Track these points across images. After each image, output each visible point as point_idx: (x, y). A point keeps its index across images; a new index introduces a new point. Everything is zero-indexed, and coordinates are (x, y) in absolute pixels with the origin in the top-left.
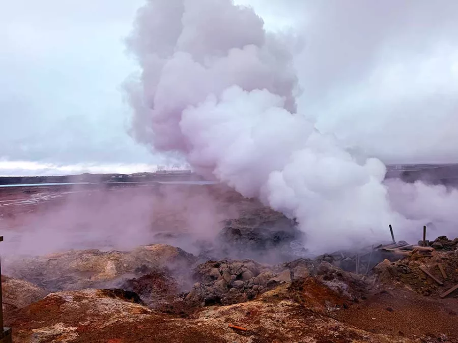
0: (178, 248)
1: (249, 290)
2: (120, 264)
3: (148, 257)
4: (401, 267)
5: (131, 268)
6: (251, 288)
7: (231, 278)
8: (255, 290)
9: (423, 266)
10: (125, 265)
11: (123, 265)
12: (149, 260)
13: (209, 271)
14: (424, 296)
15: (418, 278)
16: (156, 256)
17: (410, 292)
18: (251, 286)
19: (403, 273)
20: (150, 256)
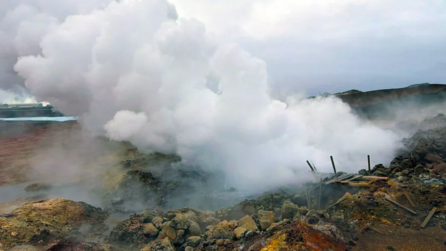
0: (82, 203)
1: (213, 247)
2: (5, 233)
3: (43, 218)
4: (372, 199)
5: (24, 237)
6: (214, 243)
7: (178, 234)
8: (220, 245)
9: (387, 197)
10: (13, 234)
11: (10, 233)
12: (47, 223)
13: (141, 228)
14: (406, 228)
15: (389, 209)
16: (54, 215)
17: (389, 225)
18: (212, 241)
19: (374, 206)
20: (46, 216)
